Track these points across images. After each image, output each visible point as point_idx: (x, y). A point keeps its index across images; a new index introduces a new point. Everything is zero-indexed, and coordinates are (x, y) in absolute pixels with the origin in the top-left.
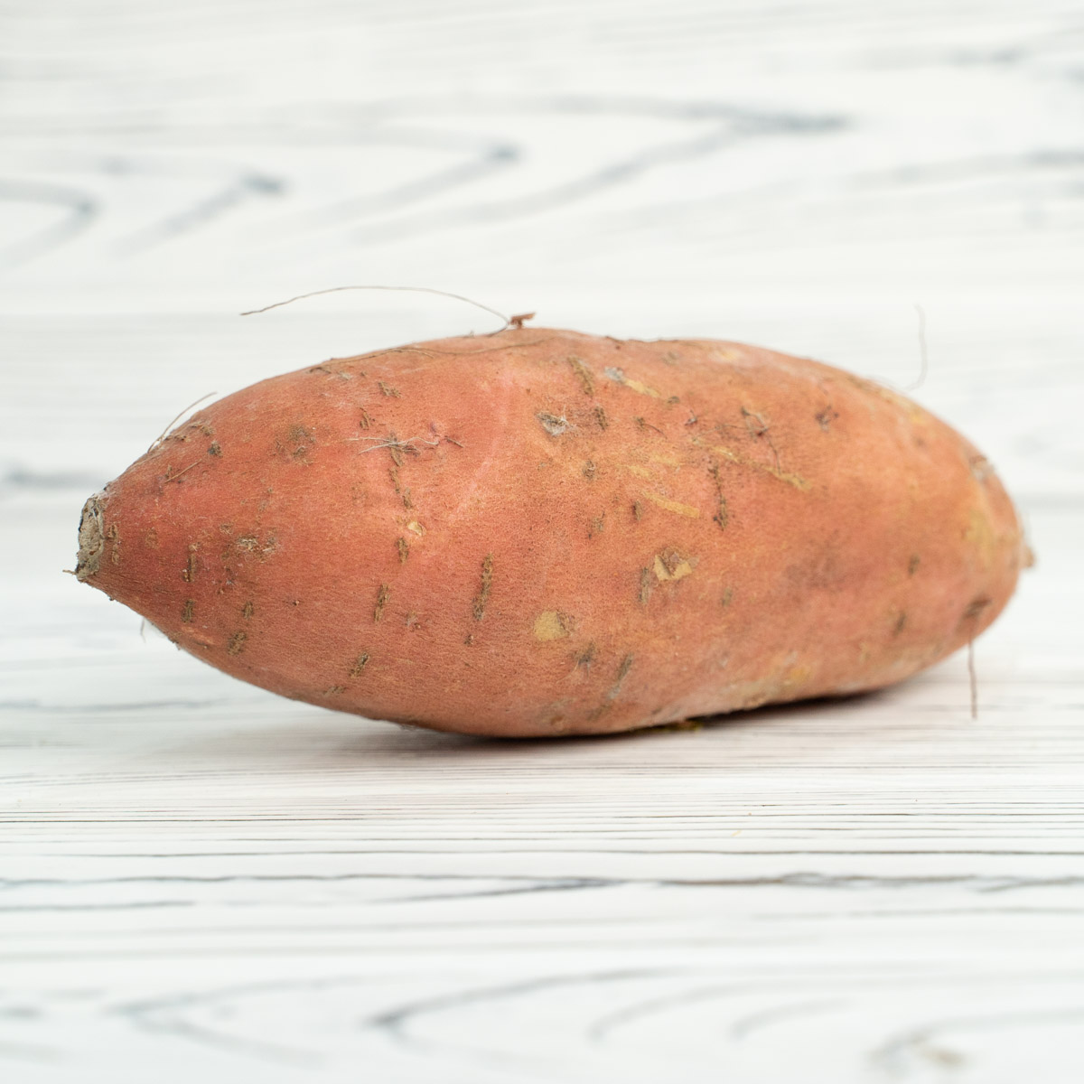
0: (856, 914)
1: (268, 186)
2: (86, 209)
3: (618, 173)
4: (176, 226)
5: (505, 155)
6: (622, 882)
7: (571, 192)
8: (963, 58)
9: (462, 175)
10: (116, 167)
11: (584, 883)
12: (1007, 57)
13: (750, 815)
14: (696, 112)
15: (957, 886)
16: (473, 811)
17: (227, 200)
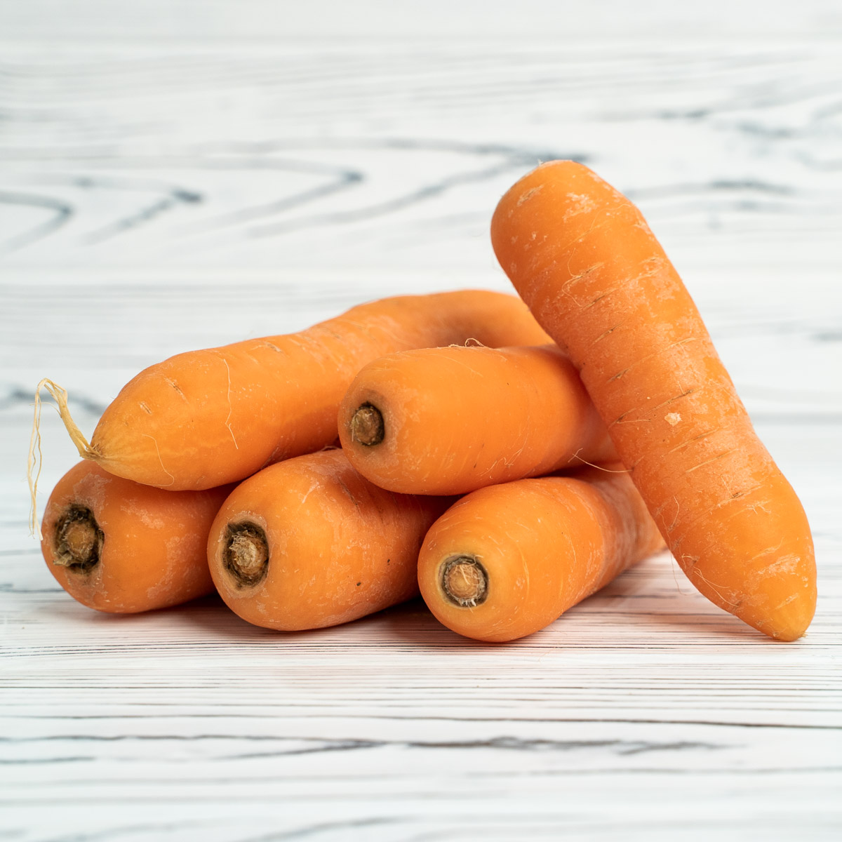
0: (535, 773)
1: (191, 198)
2: (66, 212)
3: (431, 192)
4: (127, 224)
5: (354, 178)
6: (383, 743)
7: (398, 204)
8: (668, 115)
9: (324, 191)
10: (85, 183)
11: (358, 744)
12: (697, 115)
13: (478, 687)
14: (484, 150)
15: (606, 749)
16: (292, 681)
17: (163, 206)
